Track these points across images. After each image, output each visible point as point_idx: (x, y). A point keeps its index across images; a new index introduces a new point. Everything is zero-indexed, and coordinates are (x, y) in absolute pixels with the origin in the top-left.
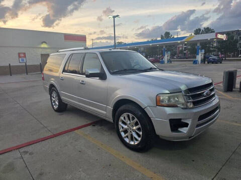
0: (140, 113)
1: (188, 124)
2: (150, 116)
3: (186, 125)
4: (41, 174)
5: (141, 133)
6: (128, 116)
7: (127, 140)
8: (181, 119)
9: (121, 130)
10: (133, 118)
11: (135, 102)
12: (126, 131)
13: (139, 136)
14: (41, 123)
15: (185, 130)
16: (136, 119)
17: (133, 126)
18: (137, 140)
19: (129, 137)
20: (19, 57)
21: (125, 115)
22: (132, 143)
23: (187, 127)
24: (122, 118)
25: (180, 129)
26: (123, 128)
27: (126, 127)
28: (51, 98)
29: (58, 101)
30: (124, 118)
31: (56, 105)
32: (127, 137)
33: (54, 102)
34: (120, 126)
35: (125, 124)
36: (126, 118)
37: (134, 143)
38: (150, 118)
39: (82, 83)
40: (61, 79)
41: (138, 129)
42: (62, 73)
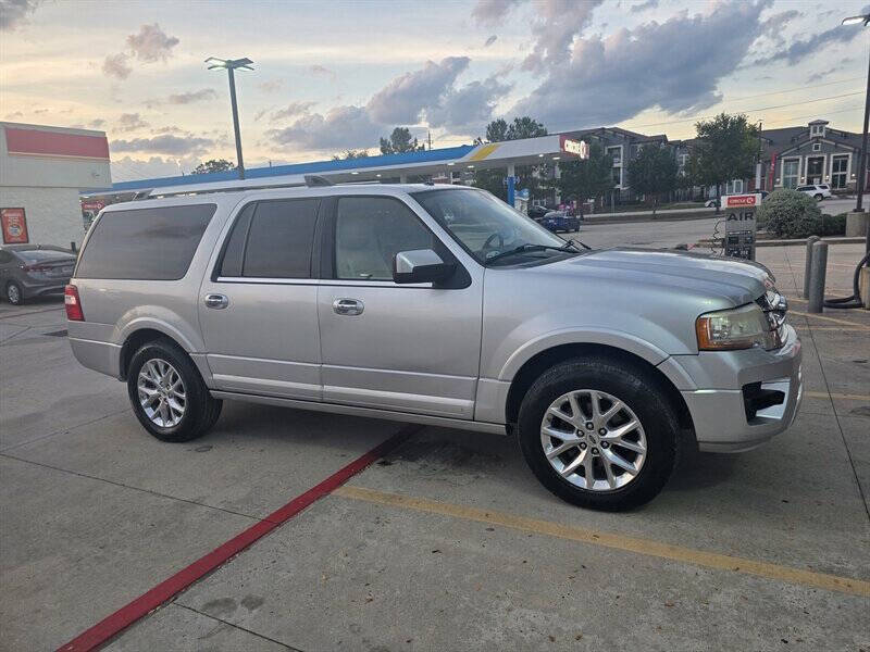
0: (638, 383)
1: (783, 394)
3: (777, 398)
6: (584, 402)
7: (580, 482)
8: (760, 383)
10: (605, 405)
13: (630, 456)
15: (774, 413)
16: (618, 404)
17: (602, 432)
19: (589, 470)
21: (570, 397)
22: (602, 486)
23: (781, 402)
25: (760, 414)
26: (556, 442)
27: (569, 438)
28: (136, 388)
29: (184, 396)
30: (566, 408)
31: (169, 414)
32: (580, 470)
33: (155, 403)
34: (545, 441)
35: (569, 428)
36: (574, 406)
37: (613, 483)
38: (677, 392)
39: (348, 308)
40: (210, 304)
41: (626, 437)
42: (214, 279)
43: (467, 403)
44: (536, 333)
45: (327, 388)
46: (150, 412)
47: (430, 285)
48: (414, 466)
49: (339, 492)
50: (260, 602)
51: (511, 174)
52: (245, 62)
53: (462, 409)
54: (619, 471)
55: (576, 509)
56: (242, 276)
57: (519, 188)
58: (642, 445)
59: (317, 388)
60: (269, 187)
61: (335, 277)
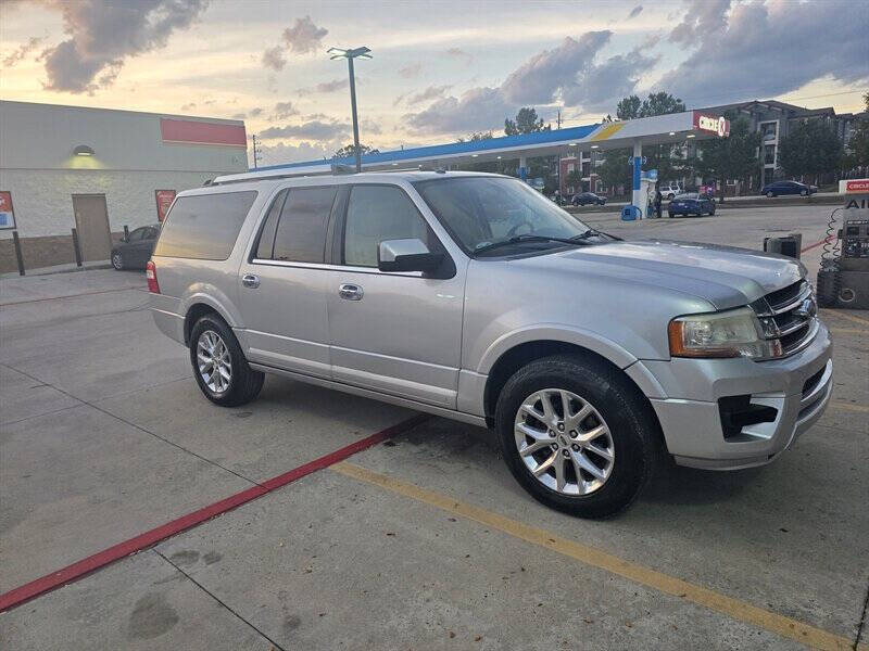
0: (606, 386)
1: (775, 411)
2: (647, 394)
3: (768, 414)
6: (556, 401)
7: (551, 483)
8: (749, 396)
9: (523, 448)
10: (576, 406)
12: (542, 453)
13: (600, 462)
15: (764, 431)
16: (588, 407)
17: (574, 434)
18: (590, 479)
19: (560, 471)
21: (542, 395)
22: (571, 490)
23: (773, 420)
24: (528, 407)
25: (746, 431)
26: (530, 440)
27: (542, 437)
28: (196, 356)
29: (229, 365)
30: (539, 406)
31: (219, 380)
32: (551, 471)
33: (210, 371)
34: (519, 438)
35: (541, 427)
36: (546, 406)
37: (582, 488)
38: (647, 399)
39: (351, 293)
40: (246, 284)
41: (595, 441)
42: (250, 261)
43: (451, 393)
44: (515, 325)
45: (336, 368)
46: (206, 378)
47: (420, 274)
48: (414, 449)
49: (335, 467)
50: (219, 558)
51: (638, 153)
52: (363, 51)
53: (446, 398)
54: (589, 477)
55: (548, 510)
56: (272, 259)
57: (646, 168)
58: (610, 453)
59: (327, 367)
60: (308, 175)
61: (343, 263)
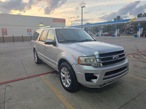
3: (96, 78)
4: (10, 99)
5: (70, 80)
9: (62, 77)
11: (68, 62)
12: (64, 79)
14: (25, 70)
15: (95, 81)
17: (67, 76)
18: (69, 85)
19: (65, 82)
20: (28, 31)
24: (62, 70)
25: (92, 80)
28: (34, 55)
29: (37, 57)
35: (64, 74)
38: (74, 71)
42: (38, 41)
43: (55, 66)
46: (35, 59)
49: (41, 76)
51: (139, 24)
52: (84, 6)
